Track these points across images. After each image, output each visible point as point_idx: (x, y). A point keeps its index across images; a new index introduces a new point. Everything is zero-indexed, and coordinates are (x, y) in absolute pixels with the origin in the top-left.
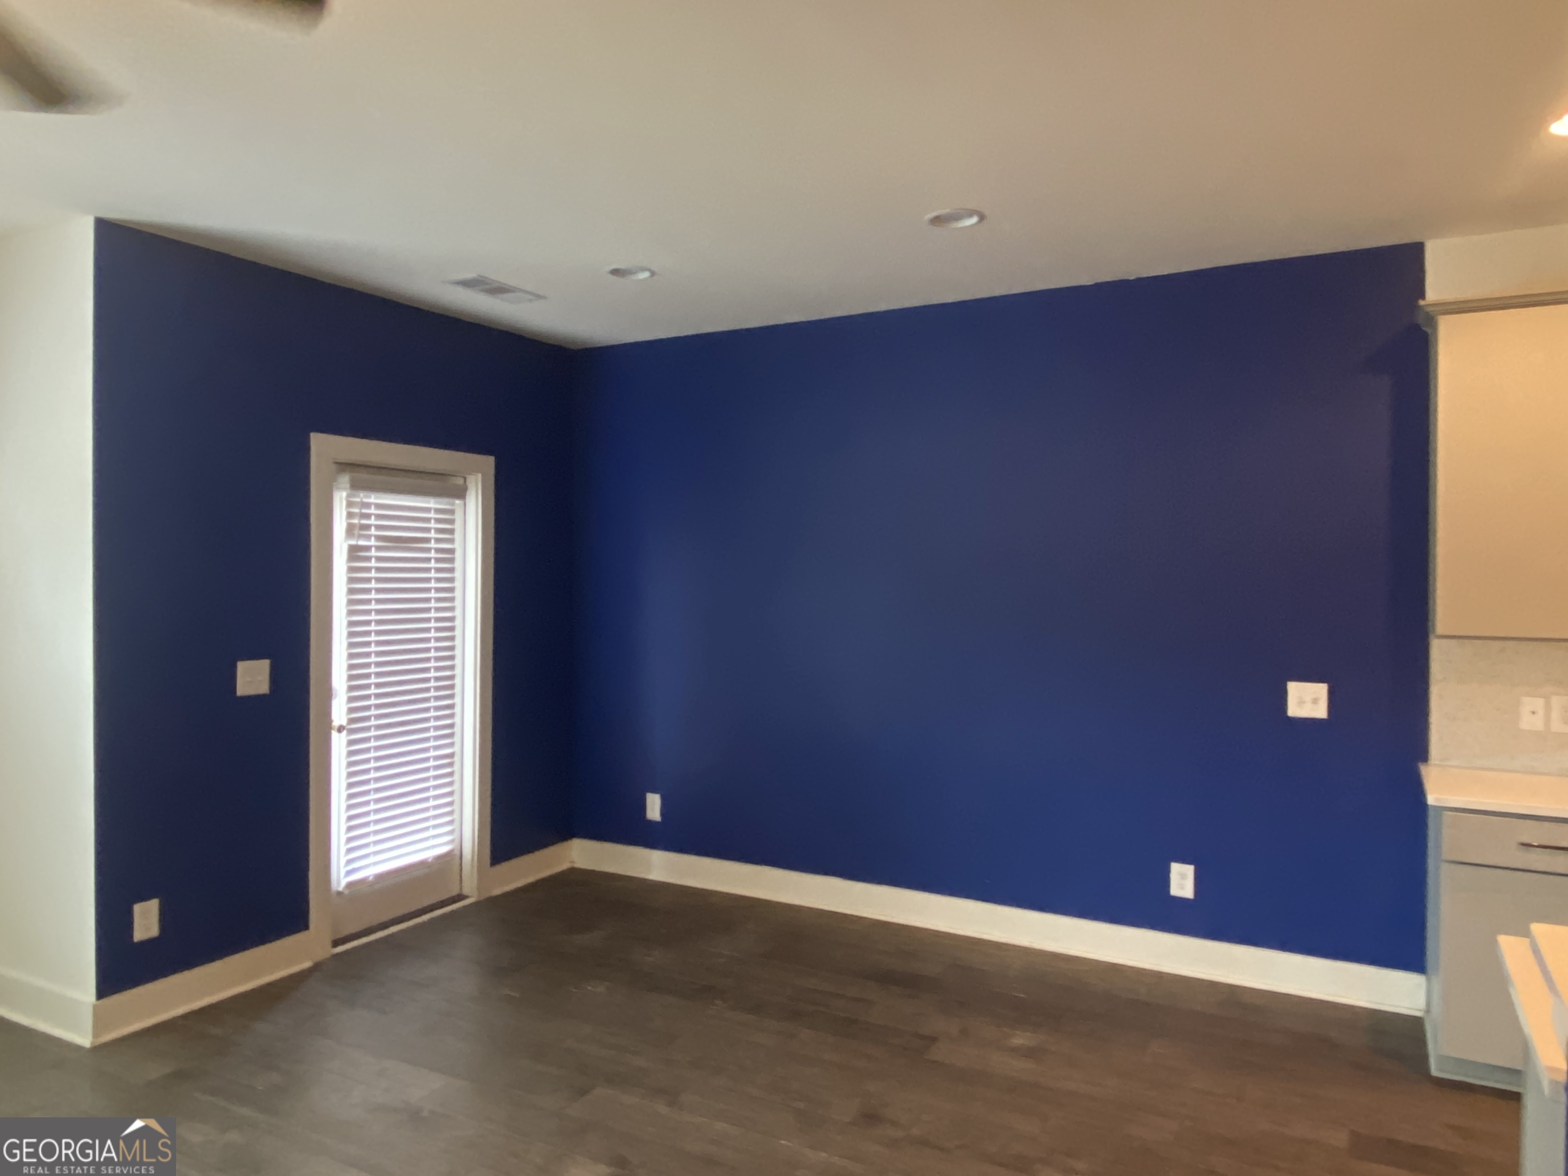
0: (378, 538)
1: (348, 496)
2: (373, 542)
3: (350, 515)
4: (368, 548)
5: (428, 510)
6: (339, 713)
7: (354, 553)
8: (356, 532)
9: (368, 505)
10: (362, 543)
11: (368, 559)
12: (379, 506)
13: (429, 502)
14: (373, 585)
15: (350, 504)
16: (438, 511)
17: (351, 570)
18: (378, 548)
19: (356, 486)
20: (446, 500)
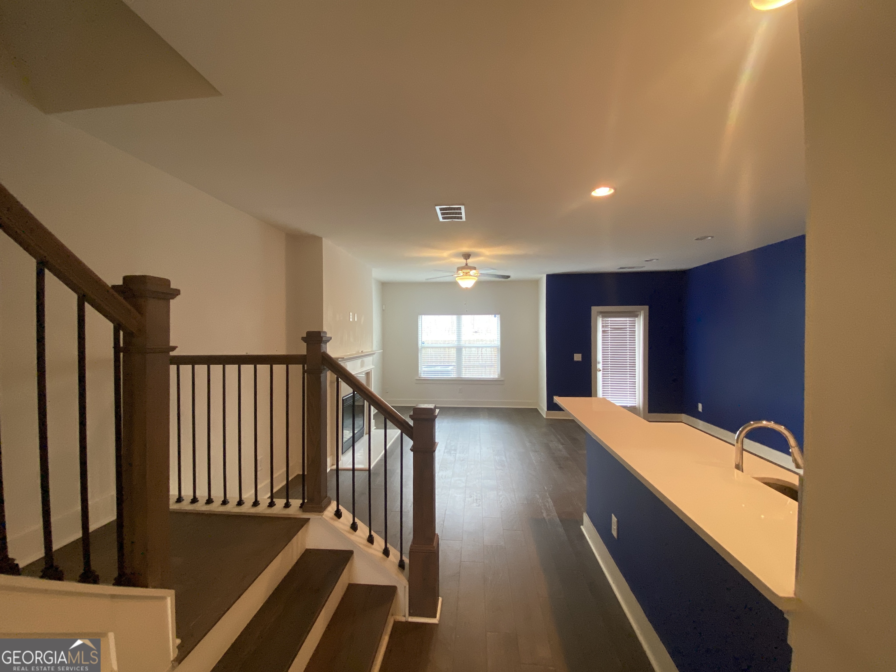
0: (610, 328)
1: (602, 319)
2: (609, 329)
3: (602, 323)
4: (608, 330)
5: (627, 321)
6: (600, 366)
7: (604, 332)
8: (604, 327)
9: (608, 321)
10: (606, 329)
11: (608, 333)
12: (610, 321)
13: (627, 319)
14: (609, 339)
15: (602, 321)
16: (629, 321)
17: (603, 335)
18: (610, 330)
19: (603, 317)
20: (633, 318)
